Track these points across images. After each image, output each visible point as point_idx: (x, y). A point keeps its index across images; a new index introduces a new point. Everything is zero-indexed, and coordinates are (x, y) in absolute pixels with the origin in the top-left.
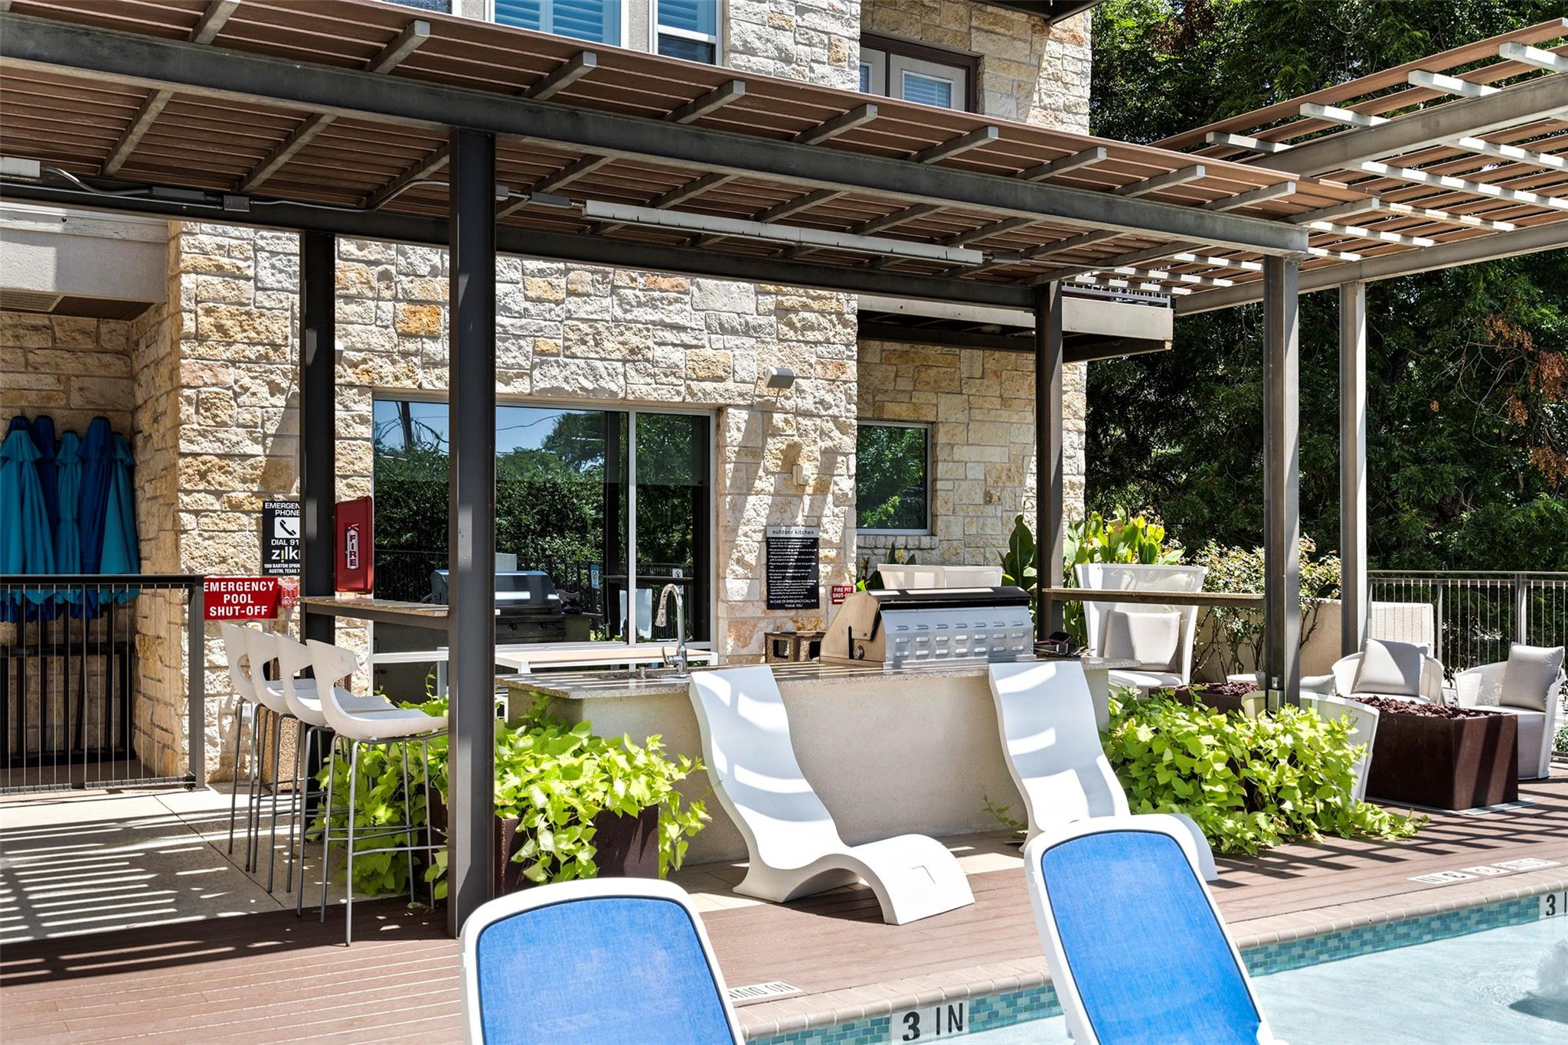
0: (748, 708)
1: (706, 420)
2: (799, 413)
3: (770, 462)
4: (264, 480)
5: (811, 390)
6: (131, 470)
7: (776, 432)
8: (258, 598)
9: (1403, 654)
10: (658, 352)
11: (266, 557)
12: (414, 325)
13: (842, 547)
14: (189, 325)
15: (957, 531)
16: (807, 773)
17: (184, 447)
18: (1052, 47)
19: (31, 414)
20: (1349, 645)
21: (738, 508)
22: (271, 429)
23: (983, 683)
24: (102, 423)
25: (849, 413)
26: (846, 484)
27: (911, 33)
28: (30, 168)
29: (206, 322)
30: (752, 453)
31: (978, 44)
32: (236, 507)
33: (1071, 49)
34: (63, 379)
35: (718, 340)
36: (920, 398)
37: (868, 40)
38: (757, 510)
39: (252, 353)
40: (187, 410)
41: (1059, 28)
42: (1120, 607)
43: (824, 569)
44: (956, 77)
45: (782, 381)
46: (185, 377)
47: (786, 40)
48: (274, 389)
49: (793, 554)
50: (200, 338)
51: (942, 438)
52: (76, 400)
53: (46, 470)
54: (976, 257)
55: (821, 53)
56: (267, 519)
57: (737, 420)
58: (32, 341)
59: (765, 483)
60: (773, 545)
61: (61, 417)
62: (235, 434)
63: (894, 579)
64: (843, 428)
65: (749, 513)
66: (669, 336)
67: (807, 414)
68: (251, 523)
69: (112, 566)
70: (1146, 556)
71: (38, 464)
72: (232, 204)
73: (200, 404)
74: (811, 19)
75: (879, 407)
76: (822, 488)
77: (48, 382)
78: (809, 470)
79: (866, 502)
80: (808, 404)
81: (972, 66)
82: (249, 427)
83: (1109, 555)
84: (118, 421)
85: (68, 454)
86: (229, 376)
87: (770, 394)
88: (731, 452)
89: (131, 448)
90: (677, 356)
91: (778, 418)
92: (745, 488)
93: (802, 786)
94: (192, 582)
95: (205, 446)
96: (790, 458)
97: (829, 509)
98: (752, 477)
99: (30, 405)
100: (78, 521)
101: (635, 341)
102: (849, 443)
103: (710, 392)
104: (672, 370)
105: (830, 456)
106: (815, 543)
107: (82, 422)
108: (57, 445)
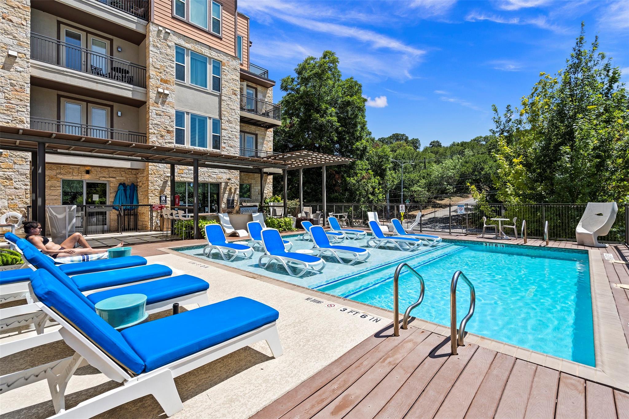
0: (225, 218)
1: (219, 184)
2: (231, 183)
3: (228, 190)
4: (160, 192)
5: (233, 180)
6: (137, 191)
7: (228, 186)
8: (159, 207)
9: (306, 213)
10: (213, 176)
11: (160, 202)
12: (180, 172)
13: (237, 201)
14: (150, 173)
15: (254, 198)
16: (231, 224)
17: (149, 188)
18: (267, 132)
19: (122, 183)
20: (301, 212)
21: (223, 196)
22: (161, 186)
23: (251, 215)
24: (133, 184)
25: (238, 183)
26: (238, 192)
27: (248, 131)
28: (140, 158)
29: (152, 172)
30: (225, 189)
31: (257, 132)
32: (156, 196)
33: (270, 133)
34: (127, 178)
35: (221, 174)
36: (249, 180)
37: (241, 131)
38: (226, 196)
39: (158, 176)
40: (150, 183)
41: (268, 130)
42: (275, 208)
43: (235, 203)
44: (254, 136)
45: (229, 179)
46: (149, 179)
47: (230, 135)
48: (161, 181)
49: (231, 201)
50: (151, 174)
51: (252, 186)
52: (129, 181)
53: (125, 190)
54: (252, 167)
55: (234, 137)
56: (160, 197)
57: (223, 184)
58: (122, 173)
59: (227, 192)
60: (228, 200)
61: (126, 183)
62: (156, 186)
63: (244, 204)
64: (237, 185)
65: (225, 196)
66: (214, 173)
67: (233, 183)
68: (158, 198)
69: (135, 203)
70: (279, 201)
71: (124, 190)
72: (163, 161)
73: (151, 183)
74: (233, 132)
75: (243, 181)
76: (235, 193)
77: (125, 178)
78: (233, 191)
79: (241, 196)
80: (233, 182)
81: (256, 135)
82: (158, 186)
83: (274, 201)
84: (135, 184)
85: (128, 188)
86: (155, 179)
87: (228, 181)
88: (222, 188)
89: (137, 187)
90: (215, 176)
91: (229, 184)
92: (224, 193)
93: (231, 226)
94: (151, 206)
95: (152, 188)
96: (230, 189)
97: (236, 195)
98: (225, 191)
99: (122, 181)
100: (130, 197)
101: (209, 174)
102: (238, 187)
103: (220, 181)
104: (214, 178)
105: (236, 189)
106: (234, 200)
107: (130, 184)
108: (126, 187)
